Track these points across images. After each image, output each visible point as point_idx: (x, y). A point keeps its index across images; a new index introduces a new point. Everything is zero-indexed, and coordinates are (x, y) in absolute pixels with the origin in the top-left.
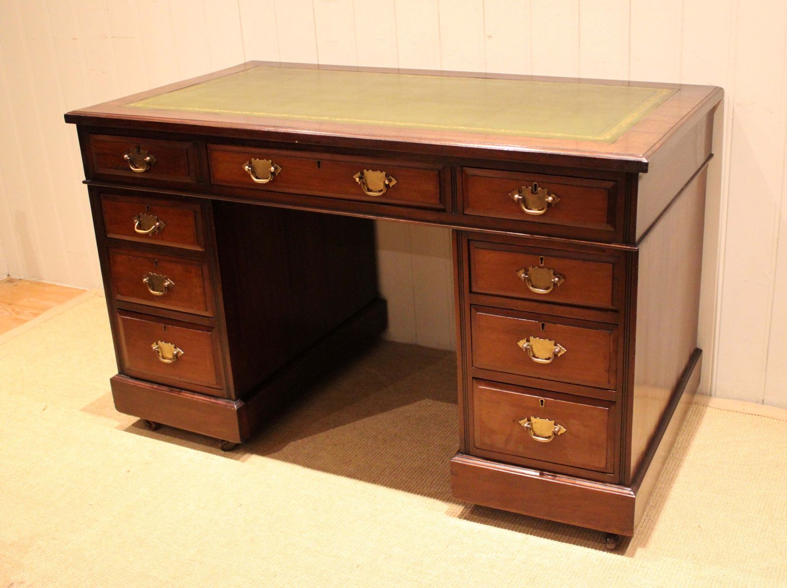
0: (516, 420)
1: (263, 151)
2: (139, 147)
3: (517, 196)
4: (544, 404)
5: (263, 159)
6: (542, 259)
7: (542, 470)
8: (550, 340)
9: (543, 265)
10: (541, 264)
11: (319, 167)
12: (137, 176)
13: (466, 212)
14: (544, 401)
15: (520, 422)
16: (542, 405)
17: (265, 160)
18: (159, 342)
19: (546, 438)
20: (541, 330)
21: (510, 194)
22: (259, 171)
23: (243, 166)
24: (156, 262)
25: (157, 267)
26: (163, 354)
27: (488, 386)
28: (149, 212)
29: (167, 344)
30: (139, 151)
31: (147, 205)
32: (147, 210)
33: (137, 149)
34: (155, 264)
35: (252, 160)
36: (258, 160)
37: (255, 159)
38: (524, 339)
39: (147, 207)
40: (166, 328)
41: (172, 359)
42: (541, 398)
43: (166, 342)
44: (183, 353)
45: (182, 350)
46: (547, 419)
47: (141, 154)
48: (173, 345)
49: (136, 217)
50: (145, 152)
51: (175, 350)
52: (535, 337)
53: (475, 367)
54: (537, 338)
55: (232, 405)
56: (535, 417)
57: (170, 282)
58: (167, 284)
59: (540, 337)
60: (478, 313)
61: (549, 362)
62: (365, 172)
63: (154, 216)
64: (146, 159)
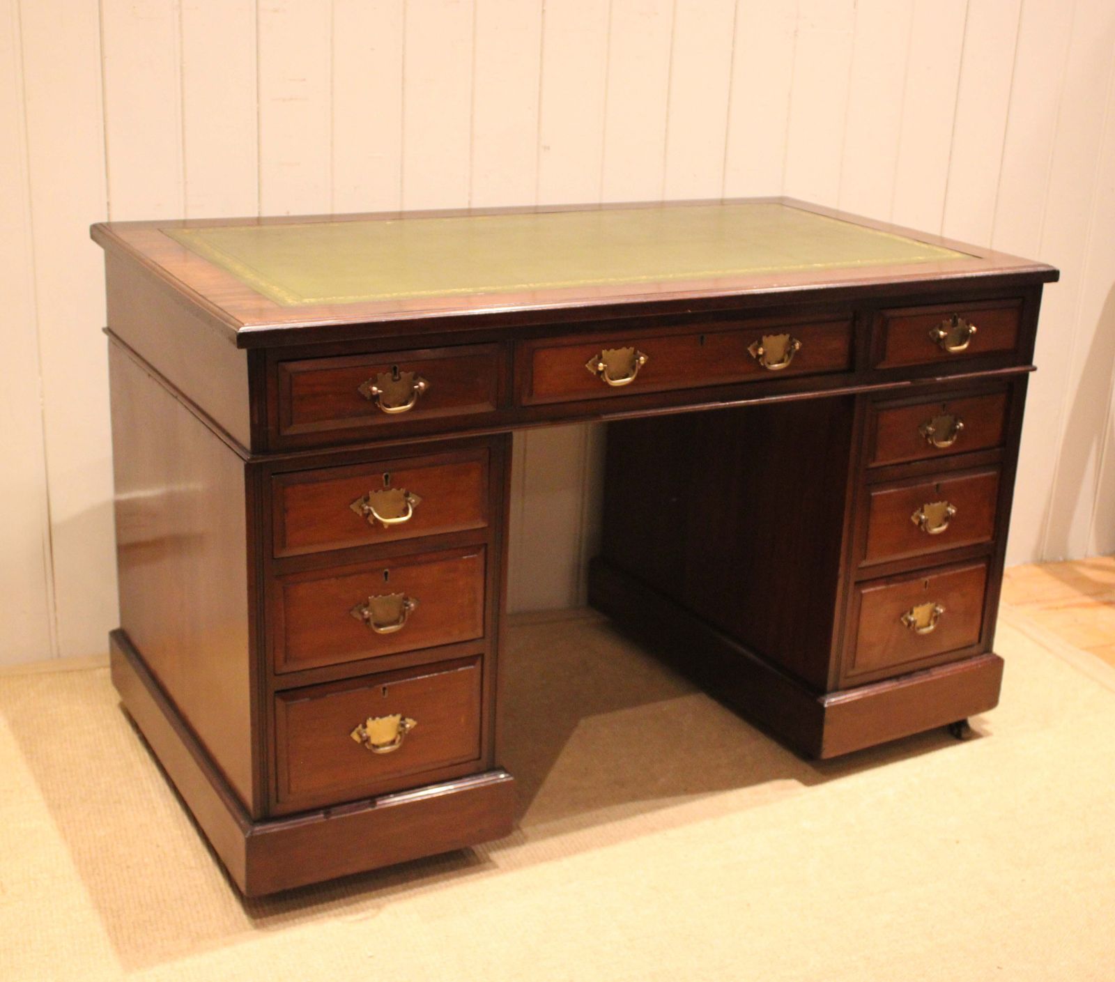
0: (896, 619)
1: (619, 335)
2: (395, 368)
3: (942, 333)
4: (927, 586)
5: (621, 348)
6: (944, 406)
8: (942, 501)
9: (945, 412)
10: (943, 410)
11: (702, 344)
12: (397, 420)
13: (877, 368)
14: (929, 581)
15: (901, 619)
16: (925, 587)
17: (624, 350)
18: (369, 721)
19: (927, 627)
20: (936, 493)
21: (930, 333)
22: (614, 368)
23: (587, 366)
24: (386, 573)
25: (387, 582)
26: (374, 741)
27: (873, 586)
28: (389, 486)
29: (386, 719)
30: (397, 378)
31: (385, 474)
32: (384, 483)
33: (391, 372)
34: (384, 578)
35: (604, 352)
36: (612, 351)
37: (608, 350)
38: (917, 509)
39: (386, 477)
40: (386, 691)
41: (393, 742)
42: (926, 579)
43: (382, 715)
44: (415, 723)
45: (415, 719)
46: (929, 603)
47: (401, 378)
48: (398, 716)
49: (360, 501)
50: (412, 375)
51: (403, 723)
52: (929, 504)
53: (860, 569)
54: (931, 504)
55: (503, 776)
56: (917, 605)
57: (412, 601)
58: (412, 605)
59: (934, 502)
60: (873, 494)
61: (943, 528)
62: (765, 338)
63: (398, 489)
64: (416, 387)
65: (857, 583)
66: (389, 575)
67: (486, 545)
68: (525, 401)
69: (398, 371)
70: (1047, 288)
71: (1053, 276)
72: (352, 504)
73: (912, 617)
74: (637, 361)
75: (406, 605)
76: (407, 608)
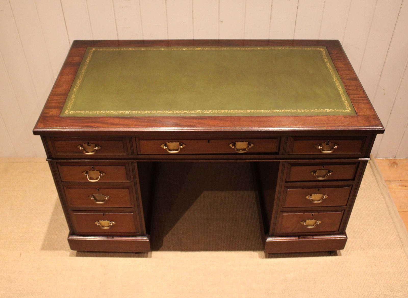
0: (299, 223)
2: (88, 142)
3: (319, 147)
8: (321, 194)
10: (323, 168)
11: (209, 142)
13: (289, 154)
15: (301, 223)
17: (175, 143)
18: (100, 221)
19: (312, 226)
20: (318, 191)
21: (315, 146)
23: (161, 146)
24: (98, 190)
25: (99, 192)
26: (102, 225)
27: (287, 213)
28: (94, 169)
29: (105, 221)
30: (89, 145)
31: (92, 166)
32: (92, 168)
35: (167, 143)
36: (171, 143)
37: (169, 143)
38: (309, 195)
40: (104, 215)
41: (108, 227)
42: (313, 213)
43: (104, 220)
44: (115, 223)
45: (115, 222)
46: (314, 220)
47: (90, 145)
48: (109, 222)
49: (85, 172)
50: (94, 145)
51: (111, 222)
52: (314, 194)
53: (282, 208)
54: (316, 194)
55: (146, 239)
56: (308, 220)
57: (108, 197)
58: (107, 198)
59: (317, 194)
60: (288, 189)
61: (319, 202)
62: (236, 143)
63: (97, 171)
64: (95, 149)
65: (281, 211)
68: (139, 153)
69: (89, 143)
71: (381, 132)
72: (82, 172)
73: (305, 223)
74: (180, 147)
75: (106, 198)
76: (105, 199)
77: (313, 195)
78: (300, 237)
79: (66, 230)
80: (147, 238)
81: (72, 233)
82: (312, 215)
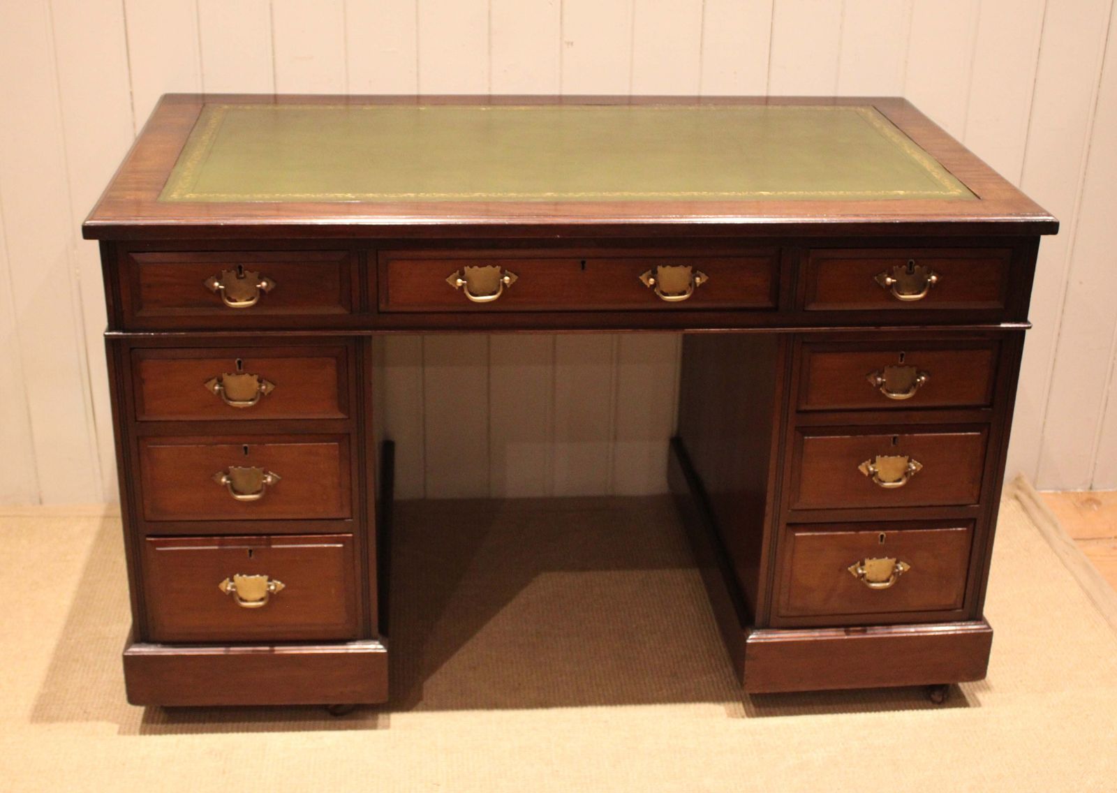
0: (843, 569)
1: (486, 253)
2: (240, 267)
3: (889, 280)
4: (884, 540)
5: (485, 266)
6: (902, 355)
7: (846, 627)
8: (902, 455)
9: (903, 362)
10: (901, 361)
11: (583, 268)
12: (239, 314)
13: (806, 309)
14: (885, 536)
15: (849, 569)
16: (882, 541)
17: (489, 268)
18: (237, 577)
19: (883, 582)
20: (892, 445)
21: (876, 278)
22: (476, 285)
23: (447, 280)
24: (246, 448)
25: (248, 456)
26: (242, 594)
27: (809, 530)
28: (242, 370)
29: (252, 577)
30: (243, 276)
31: (238, 359)
32: (237, 367)
33: (236, 270)
34: (244, 452)
35: (467, 269)
36: (476, 268)
37: (471, 267)
38: (867, 460)
39: (239, 362)
40: (253, 553)
41: (262, 600)
42: (882, 533)
43: (249, 574)
44: (283, 586)
45: (283, 582)
46: (887, 558)
47: (245, 277)
48: (265, 578)
49: (214, 381)
50: (256, 274)
51: (270, 583)
52: (882, 456)
53: (793, 510)
54: (886, 457)
55: (375, 647)
56: (870, 559)
57: (272, 476)
58: (269, 479)
59: (889, 455)
60: (806, 438)
61: (900, 483)
62: (660, 269)
63: (252, 375)
64: (259, 286)
65: (789, 525)
66: (248, 451)
67: (349, 434)
68: (382, 307)
69: (243, 270)
70: (1045, 240)
71: (1052, 228)
72: (206, 383)
73: (862, 569)
74: (501, 280)
75: (265, 478)
76: (265, 481)
77: (878, 458)
78: (852, 629)
79: (123, 622)
80: (381, 644)
81: (141, 634)
82: (882, 536)
